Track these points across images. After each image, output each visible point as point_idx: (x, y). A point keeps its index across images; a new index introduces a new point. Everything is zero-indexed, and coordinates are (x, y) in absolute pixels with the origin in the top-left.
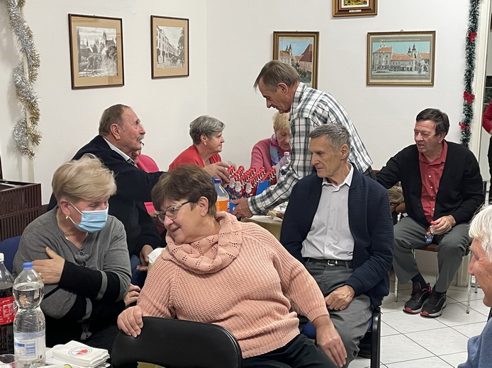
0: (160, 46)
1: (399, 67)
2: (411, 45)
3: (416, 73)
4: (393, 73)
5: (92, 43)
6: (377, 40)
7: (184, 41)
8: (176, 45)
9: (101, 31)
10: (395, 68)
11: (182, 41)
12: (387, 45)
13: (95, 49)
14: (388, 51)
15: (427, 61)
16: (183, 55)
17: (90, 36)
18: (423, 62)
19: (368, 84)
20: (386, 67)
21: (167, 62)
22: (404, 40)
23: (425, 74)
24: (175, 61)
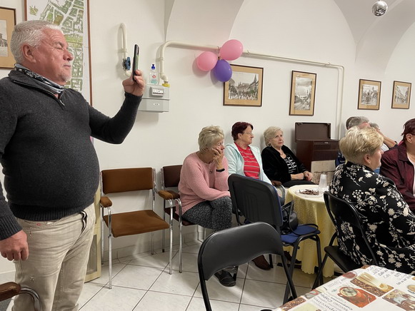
0: (397, 94)
5: (368, 91)
7: (408, 93)
8: (404, 95)
9: (372, 86)
11: (407, 93)
13: (369, 94)
16: (407, 99)
17: (367, 88)
21: (399, 101)
24: (403, 102)
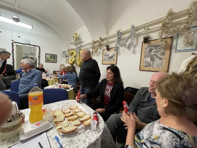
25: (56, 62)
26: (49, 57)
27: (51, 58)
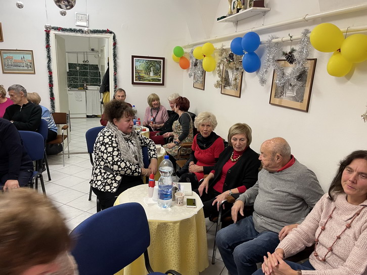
1: (18, 65)
2: (22, 56)
3: (26, 68)
4: (15, 68)
6: (5, 53)
10: (16, 66)
12: (11, 55)
14: (12, 58)
15: (31, 63)
18: (29, 63)
19: (4, 73)
20: (12, 66)
22: (18, 53)
23: (31, 68)
25: (163, 84)
26: (141, 69)
27: (148, 70)
